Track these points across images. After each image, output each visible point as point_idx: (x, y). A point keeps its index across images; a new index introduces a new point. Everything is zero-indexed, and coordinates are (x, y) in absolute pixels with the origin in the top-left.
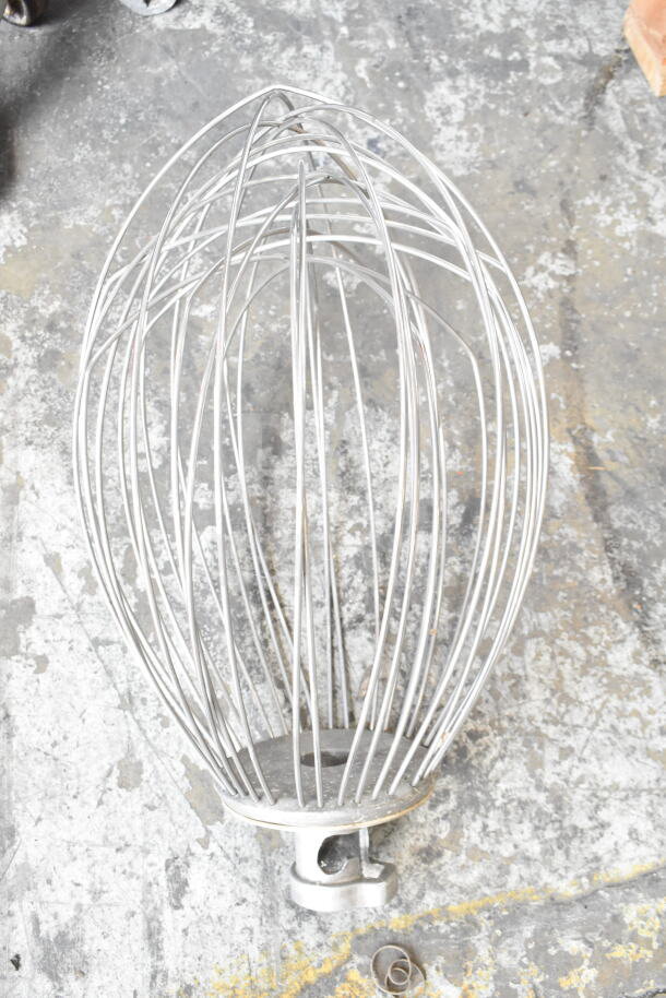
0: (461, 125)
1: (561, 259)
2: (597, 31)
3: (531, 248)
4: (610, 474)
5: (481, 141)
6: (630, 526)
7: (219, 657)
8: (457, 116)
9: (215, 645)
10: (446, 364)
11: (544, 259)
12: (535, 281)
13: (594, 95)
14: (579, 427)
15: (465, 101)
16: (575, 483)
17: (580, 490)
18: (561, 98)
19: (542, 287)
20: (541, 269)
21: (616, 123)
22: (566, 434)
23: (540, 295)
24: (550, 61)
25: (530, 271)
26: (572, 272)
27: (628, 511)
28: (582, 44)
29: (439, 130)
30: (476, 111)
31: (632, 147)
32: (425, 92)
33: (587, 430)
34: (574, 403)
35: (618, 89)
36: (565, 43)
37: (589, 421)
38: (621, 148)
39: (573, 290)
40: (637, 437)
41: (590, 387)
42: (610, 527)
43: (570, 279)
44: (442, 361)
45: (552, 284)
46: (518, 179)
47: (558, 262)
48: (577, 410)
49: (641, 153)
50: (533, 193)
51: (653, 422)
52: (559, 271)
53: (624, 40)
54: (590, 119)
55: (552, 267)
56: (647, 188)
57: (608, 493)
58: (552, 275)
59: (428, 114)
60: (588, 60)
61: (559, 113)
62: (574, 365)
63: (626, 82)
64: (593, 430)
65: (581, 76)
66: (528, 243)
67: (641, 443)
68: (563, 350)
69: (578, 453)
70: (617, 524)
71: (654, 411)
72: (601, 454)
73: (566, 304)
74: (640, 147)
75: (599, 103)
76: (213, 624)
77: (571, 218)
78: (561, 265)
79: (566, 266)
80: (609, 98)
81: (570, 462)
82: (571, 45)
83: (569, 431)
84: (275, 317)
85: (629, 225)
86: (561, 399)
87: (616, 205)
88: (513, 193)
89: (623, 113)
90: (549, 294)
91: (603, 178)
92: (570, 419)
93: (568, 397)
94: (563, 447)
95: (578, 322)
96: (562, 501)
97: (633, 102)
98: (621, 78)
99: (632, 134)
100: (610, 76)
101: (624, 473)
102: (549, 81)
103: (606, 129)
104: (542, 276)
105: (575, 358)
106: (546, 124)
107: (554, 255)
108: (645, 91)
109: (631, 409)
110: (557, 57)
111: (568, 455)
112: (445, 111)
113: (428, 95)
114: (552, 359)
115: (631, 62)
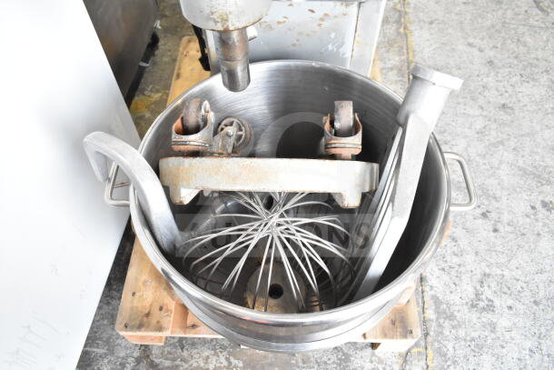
2: (128, 352)
13: (152, 365)
21: (167, 363)
28: (130, 360)
31: (178, 362)
35: (154, 356)
36: (127, 365)
38: (177, 366)
49: (182, 360)
53: (136, 345)
60: (138, 361)
63: (153, 352)
65: (143, 366)
75: (157, 365)
80: (157, 361)
82: (129, 363)
89: (164, 359)
97: (162, 353)
98: (151, 353)
99: (174, 360)
100: (148, 356)
108: (159, 347)
115: (146, 346)
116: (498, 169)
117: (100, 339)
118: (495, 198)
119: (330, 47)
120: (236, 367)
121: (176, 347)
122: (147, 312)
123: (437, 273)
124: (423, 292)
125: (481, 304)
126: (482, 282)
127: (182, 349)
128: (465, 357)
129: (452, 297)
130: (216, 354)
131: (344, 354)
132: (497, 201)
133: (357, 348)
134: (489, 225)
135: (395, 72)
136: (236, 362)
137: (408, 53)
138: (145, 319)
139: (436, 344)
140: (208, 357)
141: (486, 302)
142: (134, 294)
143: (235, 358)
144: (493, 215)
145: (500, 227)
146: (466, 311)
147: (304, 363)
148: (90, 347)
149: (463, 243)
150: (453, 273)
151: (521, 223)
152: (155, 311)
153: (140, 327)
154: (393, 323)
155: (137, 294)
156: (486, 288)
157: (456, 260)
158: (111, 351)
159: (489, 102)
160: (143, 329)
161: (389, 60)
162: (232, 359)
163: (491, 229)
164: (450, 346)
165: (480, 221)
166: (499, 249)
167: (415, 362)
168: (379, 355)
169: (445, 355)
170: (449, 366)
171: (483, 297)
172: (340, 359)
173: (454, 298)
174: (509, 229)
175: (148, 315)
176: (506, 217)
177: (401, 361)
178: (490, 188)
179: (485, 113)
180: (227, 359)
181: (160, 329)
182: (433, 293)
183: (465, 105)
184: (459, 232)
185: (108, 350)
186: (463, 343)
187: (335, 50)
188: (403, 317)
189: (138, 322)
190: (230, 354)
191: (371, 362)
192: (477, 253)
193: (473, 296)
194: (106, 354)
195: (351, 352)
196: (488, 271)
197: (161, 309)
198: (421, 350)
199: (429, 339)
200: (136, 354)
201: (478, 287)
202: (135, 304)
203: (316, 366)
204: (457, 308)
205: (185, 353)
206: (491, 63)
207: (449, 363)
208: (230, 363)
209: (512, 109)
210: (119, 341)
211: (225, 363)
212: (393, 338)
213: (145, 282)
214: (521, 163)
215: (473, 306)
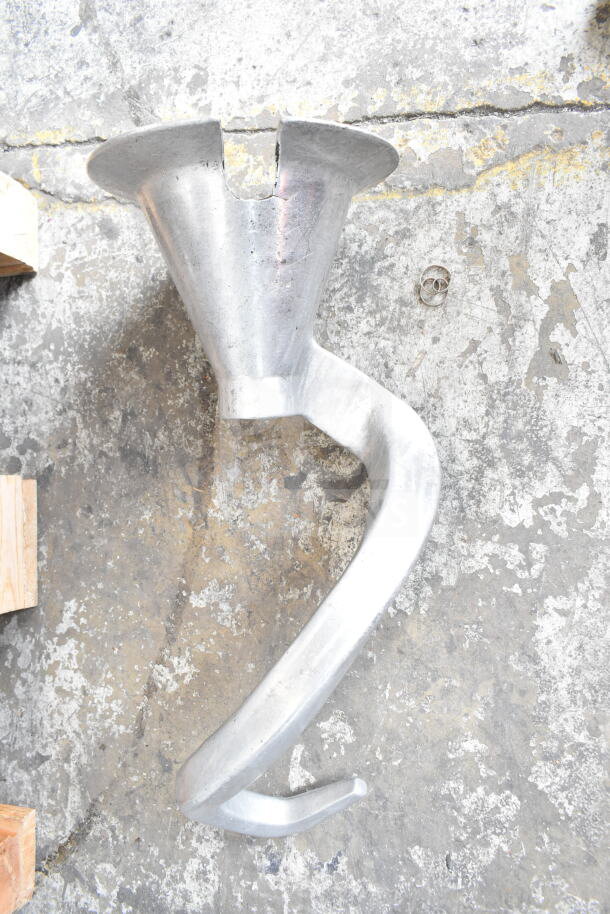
0: (193, 854)
1: (160, 682)
2: (53, 903)
3: (179, 702)
4: (190, 483)
5: (183, 829)
6: (191, 438)
7: (529, 410)
8: (194, 865)
9: (530, 421)
10: (279, 616)
11: (173, 687)
12: (186, 669)
13: (79, 836)
14: (198, 528)
15: (182, 879)
16: (217, 482)
17: (215, 477)
18: (105, 845)
19: (183, 661)
20: (178, 678)
21: (74, 796)
22: (210, 525)
23: (188, 654)
24: (101, 890)
25: (187, 679)
26: (156, 666)
27: (189, 450)
28: (70, 895)
29: (212, 857)
30: (176, 863)
31: (71, 768)
32: (212, 905)
33: (193, 523)
34: (195, 548)
35: (60, 833)
36: (81, 904)
37: (190, 530)
38: (80, 771)
39: (161, 650)
40: (162, 507)
41: (180, 559)
42: (205, 441)
43: (160, 661)
44: (280, 621)
45: (175, 661)
46: (166, 774)
47: (163, 680)
48: (195, 543)
49: (67, 760)
50: (160, 755)
51: (147, 515)
52: (166, 670)
53: (37, 883)
54: (92, 811)
55: (170, 677)
56: (75, 723)
57: (197, 469)
58: (172, 670)
59: (217, 879)
60: (71, 875)
61: (113, 829)
62: (184, 582)
63: (52, 836)
64: (190, 522)
65: (81, 860)
66: (180, 707)
67: (161, 502)
68: (187, 598)
69: (207, 506)
70: (200, 442)
71: (142, 525)
72: (190, 500)
73: (171, 638)
74: (66, 765)
75: (80, 825)
76: (528, 439)
77: (140, 719)
78: (164, 675)
79: (160, 674)
80: (70, 826)
81: (215, 501)
82: (78, 898)
83: (207, 526)
84: (409, 714)
85: (101, 693)
86: (203, 556)
87: (104, 717)
88: (176, 762)
89: (66, 807)
90: (180, 653)
91: (103, 747)
92: (202, 537)
93: (197, 556)
94: (215, 515)
95: (169, 619)
96: (231, 471)
97: (54, 813)
98: (54, 842)
99: (66, 781)
100: (61, 849)
101: (181, 480)
102: (109, 867)
103: (83, 796)
104: (179, 671)
105: (182, 587)
106: (126, 821)
107: (165, 687)
108: (42, 821)
109: (157, 531)
110: (93, 890)
111: (213, 507)
112: (202, 875)
113: (210, 900)
114: (198, 593)
115: (40, 856)
121: (39, 777)
127: (42, 759)
128: (48, 54)
130: (52, 670)
131: (45, 346)
133: (34, 311)
136: (67, 616)
139: (24, 122)
140: (59, 691)
147: (63, 445)
162: (62, 628)
164: (28, 89)
167: (59, 172)
168: (46, 260)
169: (45, 101)
170: (67, 93)
172: (56, 353)
177: (58, 206)
186: (21, 60)
191: (60, 277)
195: (41, 329)
198: (35, 159)
199: (13, 139)
205: (53, 751)
207: (60, 93)
208: (70, 633)
211: (71, 643)
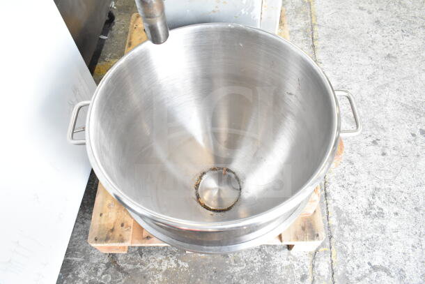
116: (385, 105)
117: (78, 250)
118: (383, 129)
119: (243, 12)
120: (183, 267)
122: (111, 228)
123: (338, 189)
124: (327, 204)
125: (373, 212)
126: (374, 195)
129: (350, 207)
132: (385, 131)
134: (378, 150)
135: (302, 33)
137: (311, 18)
138: (111, 234)
141: (377, 210)
142: (101, 215)
143: (183, 261)
144: (382, 142)
145: (387, 151)
146: (362, 217)
148: (71, 257)
149: (358, 165)
150: (351, 189)
151: (404, 147)
152: (118, 227)
153: (107, 239)
154: (303, 229)
155: (104, 215)
156: (377, 198)
157: (353, 179)
158: (87, 259)
159: (377, 54)
160: (109, 241)
161: (297, 24)
163: (380, 153)
165: (371, 148)
166: (387, 168)
171: (375, 206)
173: (352, 208)
174: (394, 152)
175: (112, 230)
176: (392, 143)
178: (379, 121)
179: (374, 62)
180: (176, 262)
181: (122, 240)
182: (335, 204)
183: (358, 56)
184: (355, 157)
185: (84, 258)
187: (247, 13)
188: (311, 224)
189: (105, 236)
190: (178, 258)
192: (369, 173)
193: (367, 206)
194: (83, 262)
196: (378, 186)
197: (122, 225)
200: (106, 261)
201: (371, 199)
202: (103, 222)
203: (245, 264)
204: (354, 216)
206: (378, 22)
209: (395, 58)
210: (93, 252)
212: (303, 241)
213: (109, 206)
214: (403, 101)
215: (367, 214)
